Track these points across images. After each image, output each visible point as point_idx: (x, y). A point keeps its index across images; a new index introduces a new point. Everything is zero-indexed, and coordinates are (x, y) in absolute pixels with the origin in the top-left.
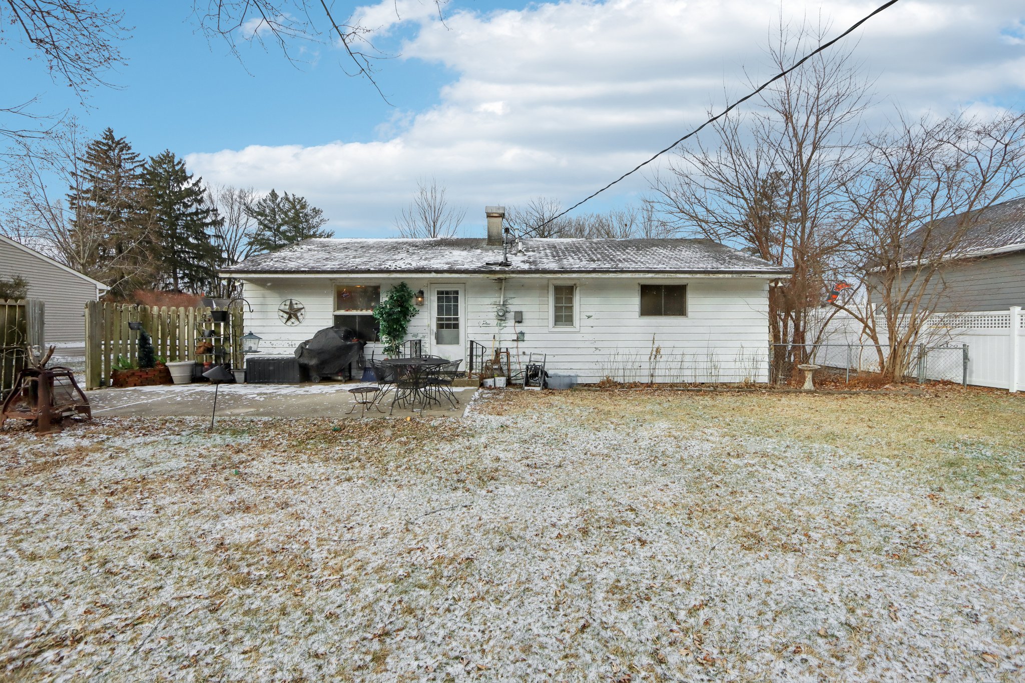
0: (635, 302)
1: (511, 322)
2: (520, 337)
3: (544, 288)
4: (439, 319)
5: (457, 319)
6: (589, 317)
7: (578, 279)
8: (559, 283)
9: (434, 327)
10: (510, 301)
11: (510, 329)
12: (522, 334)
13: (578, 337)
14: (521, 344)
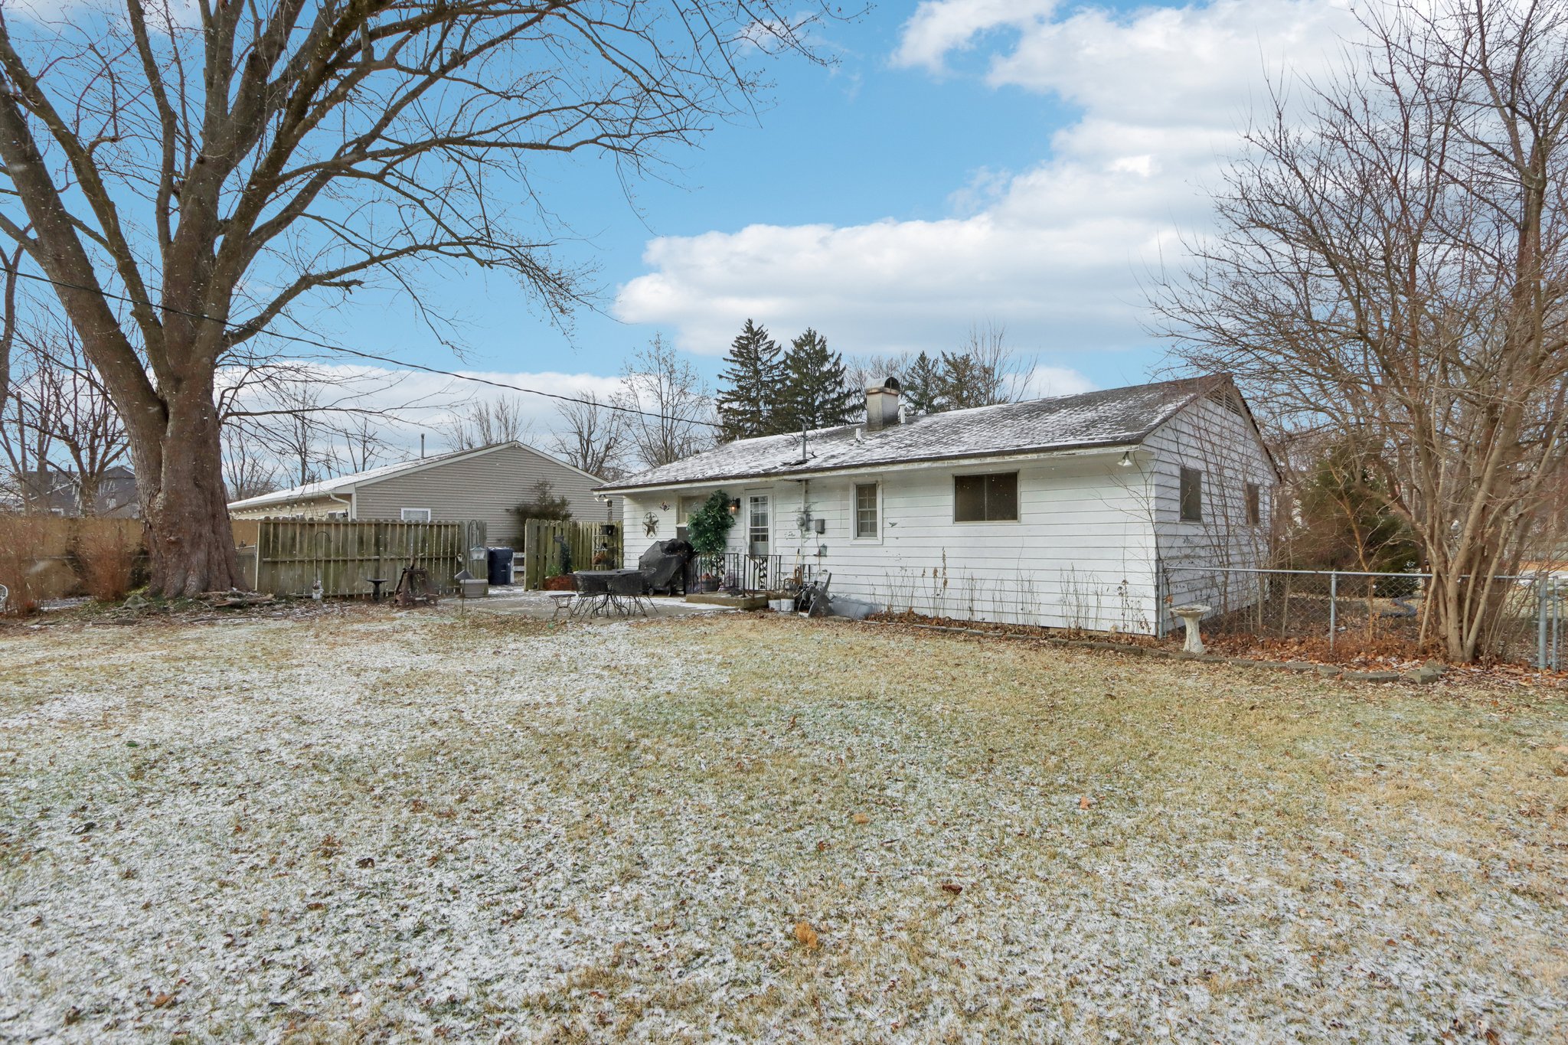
0: (947, 501)
1: (813, 534)
2: (821, 553)
3: (845, 488)
4: (752, 530)
5: (766, 530)
6: (893, 525)
7: (881, 474)
8: (861, 481)
9: (748, 539)
10: (813, 507)
11: (813, 542)
12: (825, 547)
13: (881, 551)
14: (823, 560)
